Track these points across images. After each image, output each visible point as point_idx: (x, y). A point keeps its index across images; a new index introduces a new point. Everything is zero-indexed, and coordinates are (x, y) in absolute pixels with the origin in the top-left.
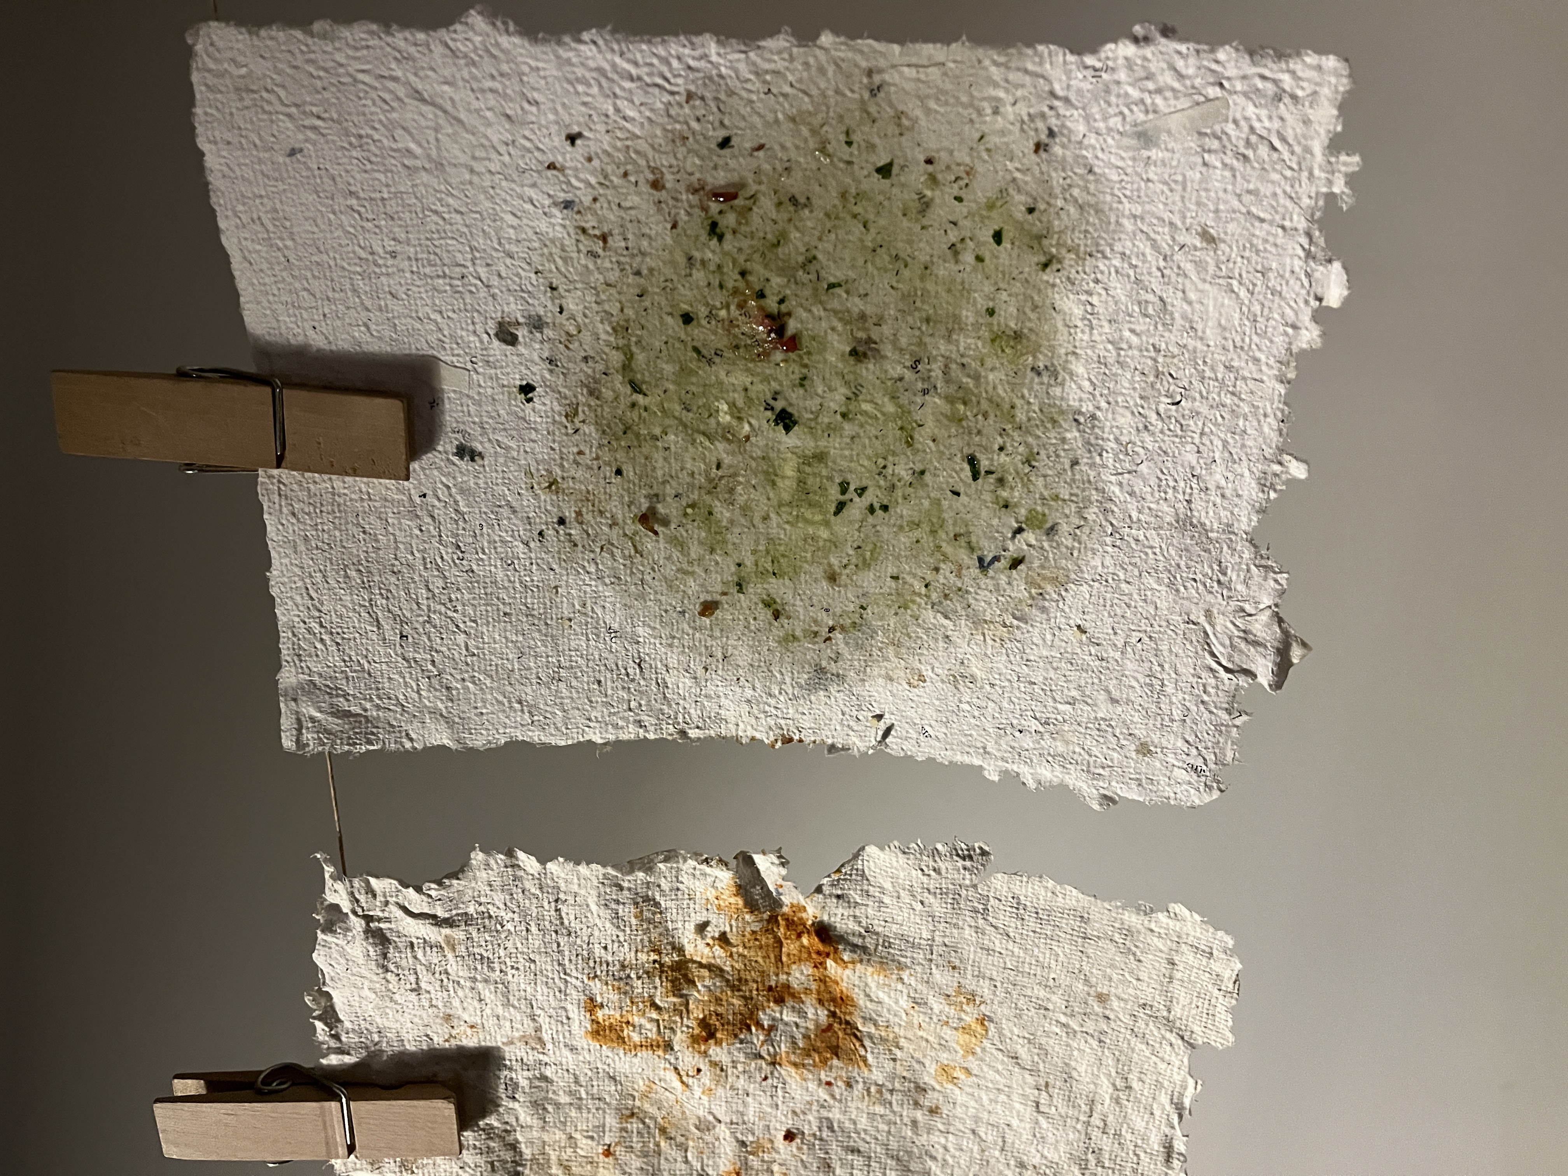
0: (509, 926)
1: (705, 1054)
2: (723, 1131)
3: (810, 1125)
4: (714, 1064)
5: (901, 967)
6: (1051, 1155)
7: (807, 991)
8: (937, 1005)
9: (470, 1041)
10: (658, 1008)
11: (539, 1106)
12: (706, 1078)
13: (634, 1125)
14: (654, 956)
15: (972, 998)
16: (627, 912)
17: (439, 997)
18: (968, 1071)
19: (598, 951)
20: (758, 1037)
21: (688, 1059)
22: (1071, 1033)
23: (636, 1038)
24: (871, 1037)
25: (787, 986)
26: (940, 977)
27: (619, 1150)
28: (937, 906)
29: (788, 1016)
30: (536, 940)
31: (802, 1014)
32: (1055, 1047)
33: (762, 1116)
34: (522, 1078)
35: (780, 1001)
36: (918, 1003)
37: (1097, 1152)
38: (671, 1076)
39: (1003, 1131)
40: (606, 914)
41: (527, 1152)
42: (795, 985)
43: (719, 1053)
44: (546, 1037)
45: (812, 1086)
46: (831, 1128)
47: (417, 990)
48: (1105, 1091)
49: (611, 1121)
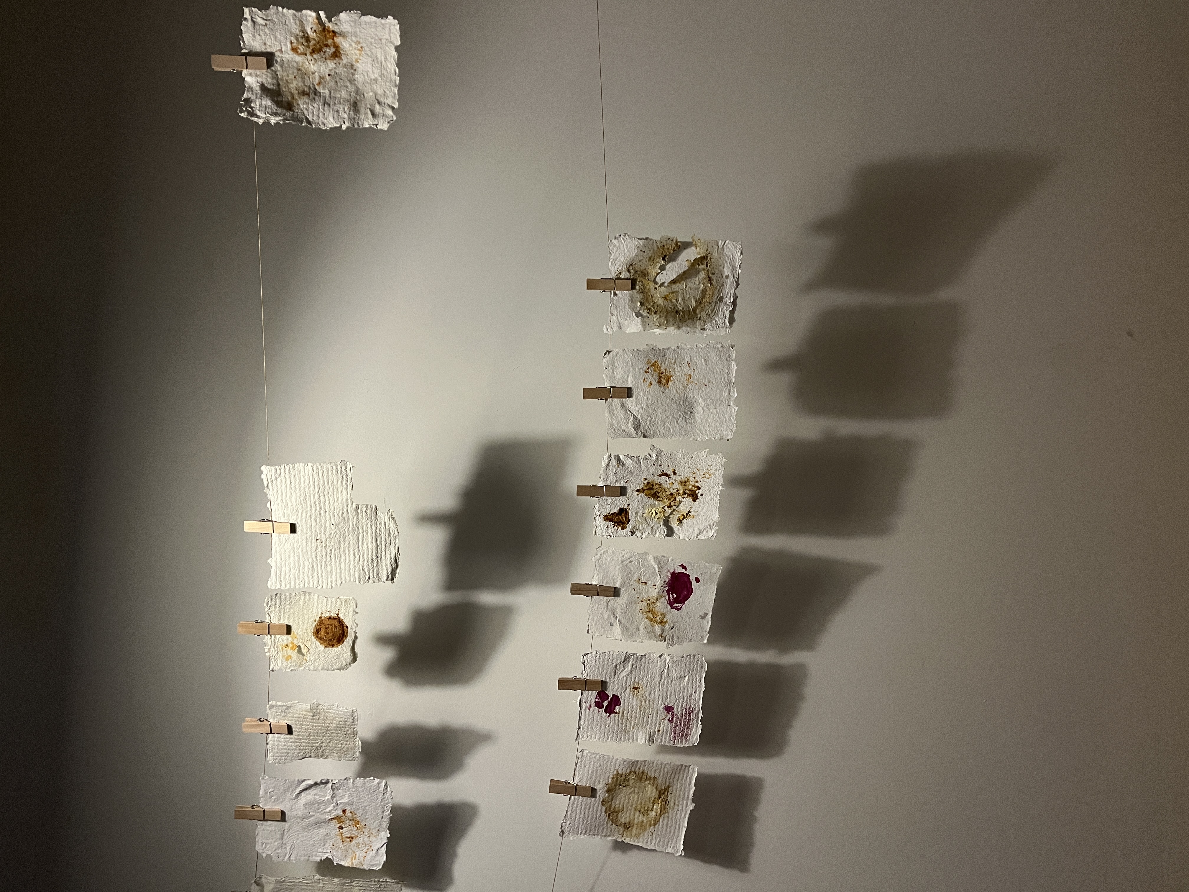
0: (277, 23)
1: (313, 56)
2: (316, 74)
3: (332, 73)
4: (314, 59)
5: (347, 37)
6: (376, 76)
7: (331, 45)
8: (354, 45)
9: (269, 50)
10: (304, 45)
11: (282, 66)
12: (313, 61)
13: (300, 72)
14: (303, 34)
15: (359, 43)
16: (297, 22)
17: (263, 36)
18: (360, 59)
19: (292, 30)
20: (322, 53)
21: (309, 57)
22: (376, 48)
23: (300, 52)
24: (343, 54)
25: (327, 44)
26: (354, 39)
27: (297, 77)
28: (352, 24)
29: (328, 50)
30: (281, 26)
31: (330, 50)
32: (374, 51)
33: (324, 71)
34: (278, 59)
35: (326, 47)
36: (351, 45)
37: (384, 74)
38: (306, 61)
39: (367, 72)
40: (294, 22)
41: (279, 77)
42: (329, 44)
43: (315, 56)
44: (283, 50)
45: (332, 63)
46: (336, 73)
47: (260, 35)
48: (383, 60)
49: (295, 71)
